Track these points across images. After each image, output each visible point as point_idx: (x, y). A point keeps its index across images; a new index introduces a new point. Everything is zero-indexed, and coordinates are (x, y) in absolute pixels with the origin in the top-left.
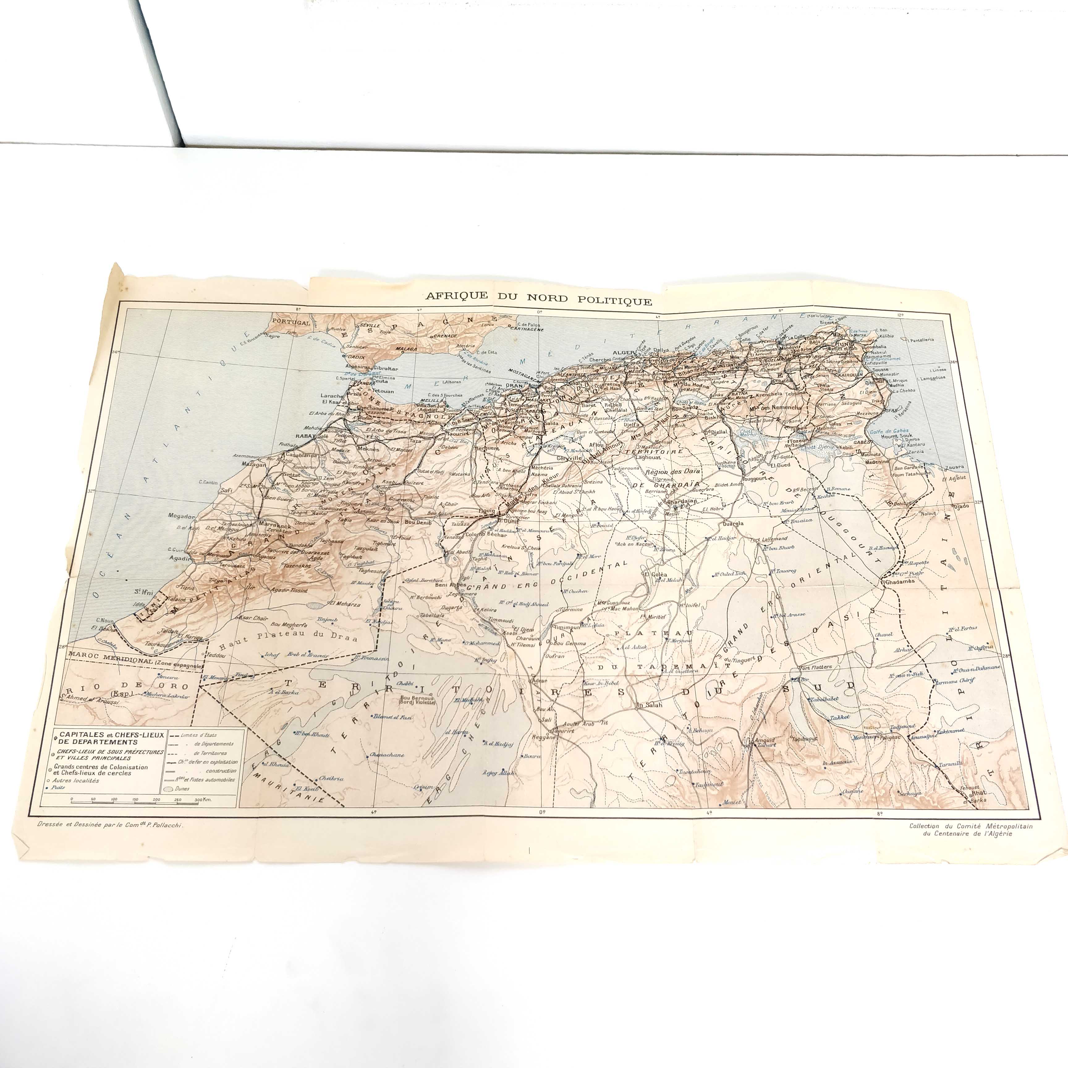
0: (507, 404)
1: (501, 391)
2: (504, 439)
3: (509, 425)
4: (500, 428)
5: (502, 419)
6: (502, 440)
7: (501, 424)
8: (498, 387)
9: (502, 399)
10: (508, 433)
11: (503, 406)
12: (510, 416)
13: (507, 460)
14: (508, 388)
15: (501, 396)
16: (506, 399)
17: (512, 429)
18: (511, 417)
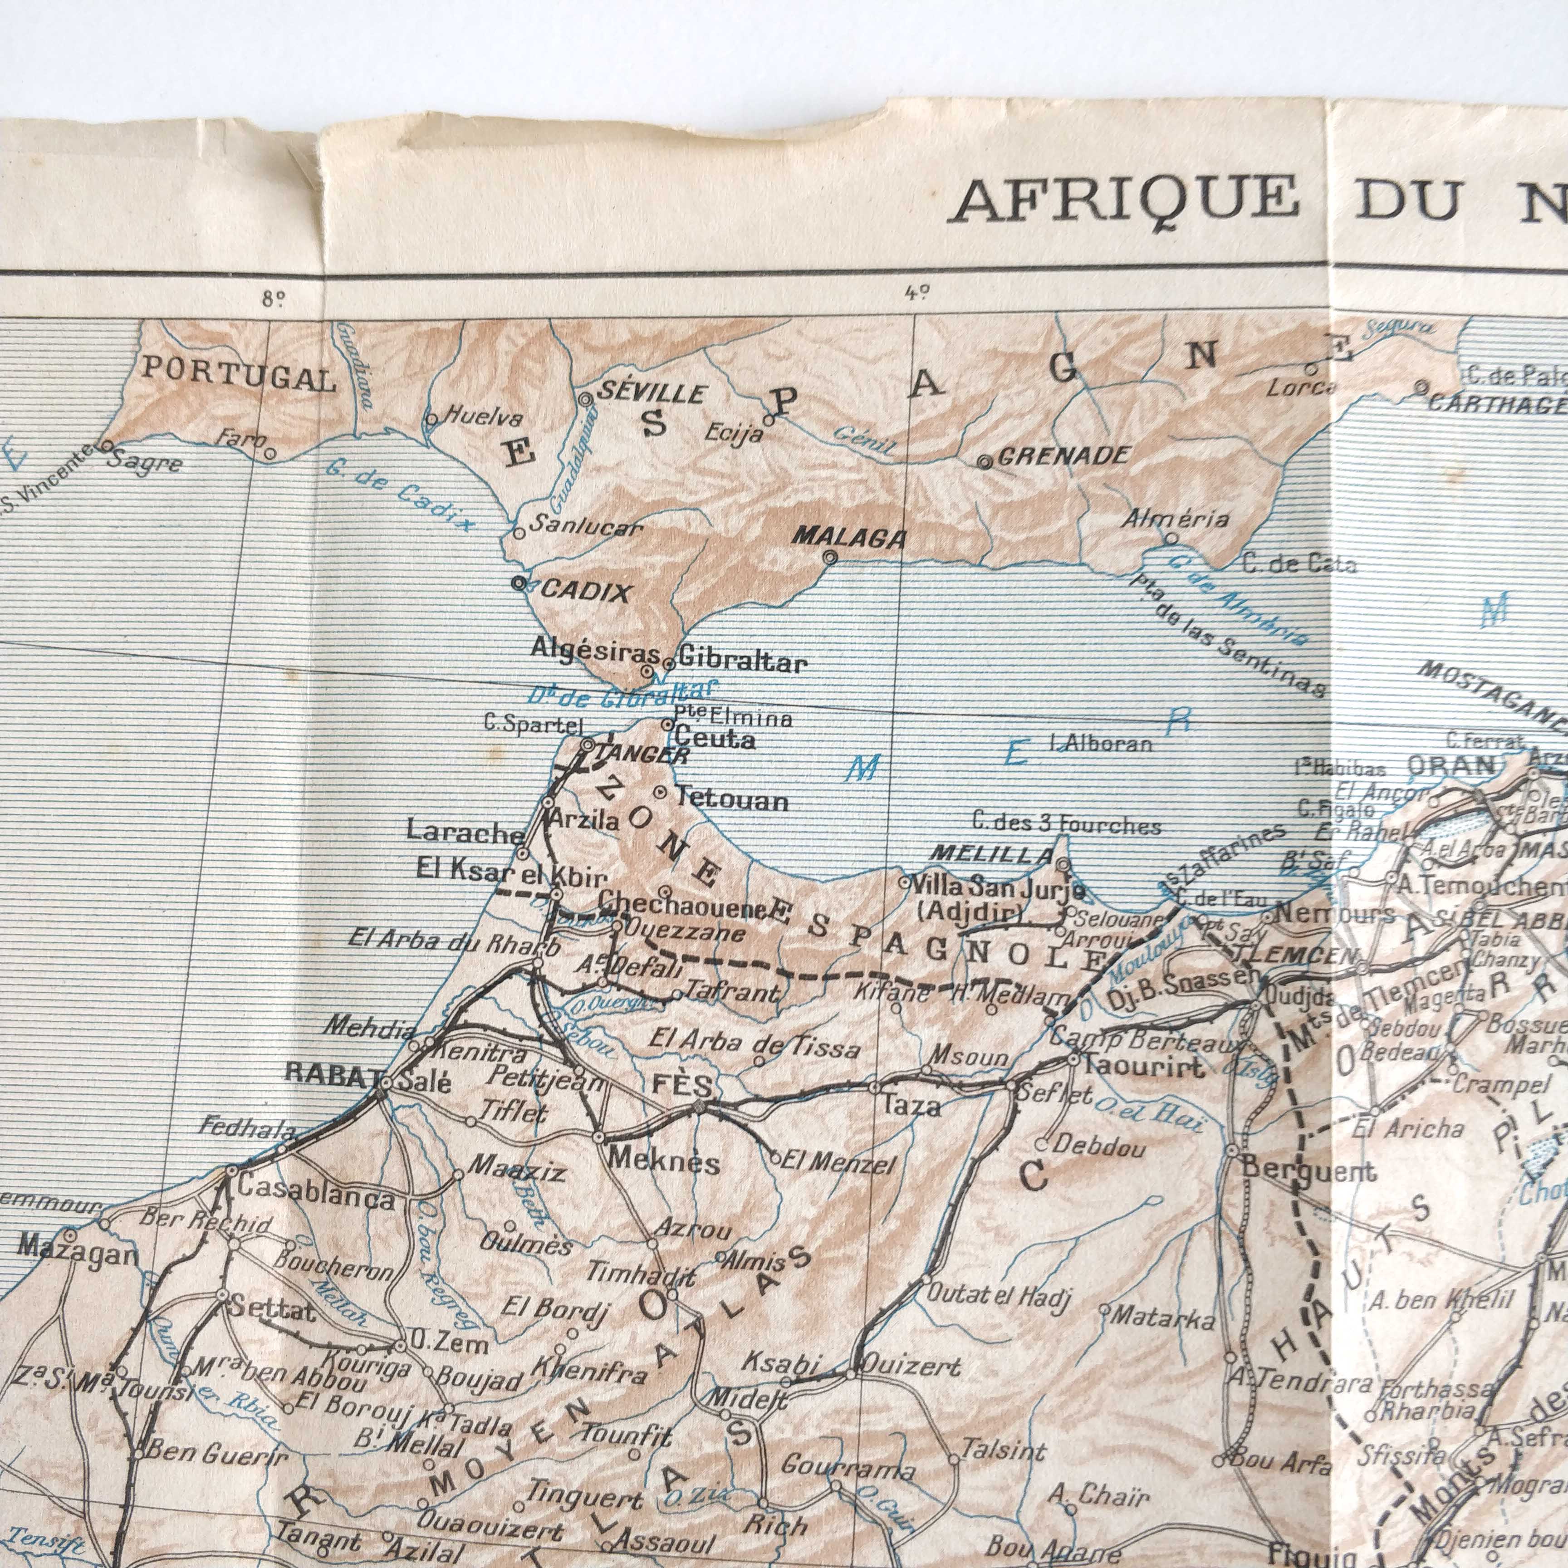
0: (1418, 884)
1: (1382, 805)
2: (1402, 1110)
3: (1426, 1017)
4: (1380, 1041)
5: (1387, 981)
6: (1390, 1116)
7: (1384, 1012)
8: (1364, 782)
9: (1389, 853)
10: (1421, 1066)
11: (1395, 902)
12: (1430, 956)
13: (1414, 1236)
14: (1420, 782)
15: (1386, 834)
16: (1406, 857)
17: (1441, 1040)
18: (1436, 964)
